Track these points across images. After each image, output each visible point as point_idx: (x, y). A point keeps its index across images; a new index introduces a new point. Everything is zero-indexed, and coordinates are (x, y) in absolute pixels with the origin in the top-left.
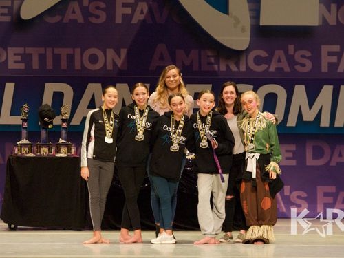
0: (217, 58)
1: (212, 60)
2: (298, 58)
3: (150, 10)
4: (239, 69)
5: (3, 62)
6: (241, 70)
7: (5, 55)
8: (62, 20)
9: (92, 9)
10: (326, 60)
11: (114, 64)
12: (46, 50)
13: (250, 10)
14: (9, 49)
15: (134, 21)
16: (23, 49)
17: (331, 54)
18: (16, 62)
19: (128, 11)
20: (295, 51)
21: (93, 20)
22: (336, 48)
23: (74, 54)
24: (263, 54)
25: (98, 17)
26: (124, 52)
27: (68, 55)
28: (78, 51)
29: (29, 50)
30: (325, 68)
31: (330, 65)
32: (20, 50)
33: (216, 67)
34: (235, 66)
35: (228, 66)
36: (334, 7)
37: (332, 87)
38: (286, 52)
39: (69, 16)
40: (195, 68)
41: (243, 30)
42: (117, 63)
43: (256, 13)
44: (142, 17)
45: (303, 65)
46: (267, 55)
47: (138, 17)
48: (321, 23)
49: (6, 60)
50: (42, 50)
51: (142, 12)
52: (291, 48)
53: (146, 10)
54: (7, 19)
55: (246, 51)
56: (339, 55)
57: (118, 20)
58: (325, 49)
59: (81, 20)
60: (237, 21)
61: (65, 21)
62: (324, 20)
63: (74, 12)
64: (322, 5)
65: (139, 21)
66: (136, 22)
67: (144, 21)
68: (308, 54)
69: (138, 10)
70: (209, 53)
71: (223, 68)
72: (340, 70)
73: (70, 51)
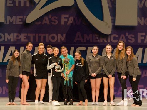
0: (99, 37)
1: (97, 38)
2: (129, 37)
3: (74, 19)
4: (107, 41)
5: (20, 39)
6: (108, 42)
7: (20, 36)
8: (41, 23)
9: (52, 19)
10: (140, 38)
11: (61, 39)
12: (35, 35)
13: (112, 20)
14: (22, 34)
15: (68, 24)
16: (27, 34)
17: (142, 36)
18: (24, 39)
19: (66, 20)
20: (128, 35)
21: (53, 23)
22: (144, 34)
23: (46, 36)
24: (116, 36)
25: (55, 22)
26: (64, 35)
27: (44, 36)
28: (47, 35)
29: (29, 35)
30: (139, 41)
31: (141, 40)
32: (26, 35)
33: (99, 41)
34: (106, 40)
35: (103, 41)
36: (143, 18)
37: (142, 48)
38: (125, 35)
39: (44, 22)
40: (91, 41)
41: (109, 27)
42: (62, 39)
43: (114, 21)
44: (71, 22)
45: (131, 40)
46: (118, 36)
47: (70, 22)
48: (138, 25)
49: (21, 38)
50: (34, 35)
51: (71, 21)
52: (127, 34)
53: (73, 20)
54: (21, 23)
55: (110, 35)
56: (145, 36)
57: (63, 23)
58: (140, 34)
59: (48, 23)
60: (107, 23)
61: (43, 24)
62: (139, 23)
63: (46, 20)
64: (138, 18)
65: (70, 24)
66: (69, 24)
67: (72, 24)
68: (133, 36)
69: (70, 20)
70: (96, 36)
71: (101, 41)
72: (145, 42)
73: (44, 35)
